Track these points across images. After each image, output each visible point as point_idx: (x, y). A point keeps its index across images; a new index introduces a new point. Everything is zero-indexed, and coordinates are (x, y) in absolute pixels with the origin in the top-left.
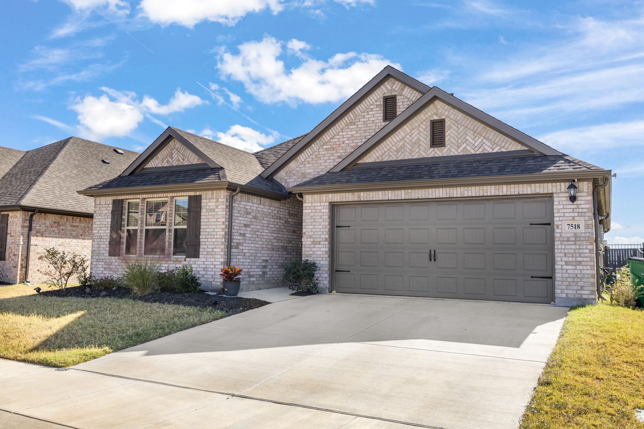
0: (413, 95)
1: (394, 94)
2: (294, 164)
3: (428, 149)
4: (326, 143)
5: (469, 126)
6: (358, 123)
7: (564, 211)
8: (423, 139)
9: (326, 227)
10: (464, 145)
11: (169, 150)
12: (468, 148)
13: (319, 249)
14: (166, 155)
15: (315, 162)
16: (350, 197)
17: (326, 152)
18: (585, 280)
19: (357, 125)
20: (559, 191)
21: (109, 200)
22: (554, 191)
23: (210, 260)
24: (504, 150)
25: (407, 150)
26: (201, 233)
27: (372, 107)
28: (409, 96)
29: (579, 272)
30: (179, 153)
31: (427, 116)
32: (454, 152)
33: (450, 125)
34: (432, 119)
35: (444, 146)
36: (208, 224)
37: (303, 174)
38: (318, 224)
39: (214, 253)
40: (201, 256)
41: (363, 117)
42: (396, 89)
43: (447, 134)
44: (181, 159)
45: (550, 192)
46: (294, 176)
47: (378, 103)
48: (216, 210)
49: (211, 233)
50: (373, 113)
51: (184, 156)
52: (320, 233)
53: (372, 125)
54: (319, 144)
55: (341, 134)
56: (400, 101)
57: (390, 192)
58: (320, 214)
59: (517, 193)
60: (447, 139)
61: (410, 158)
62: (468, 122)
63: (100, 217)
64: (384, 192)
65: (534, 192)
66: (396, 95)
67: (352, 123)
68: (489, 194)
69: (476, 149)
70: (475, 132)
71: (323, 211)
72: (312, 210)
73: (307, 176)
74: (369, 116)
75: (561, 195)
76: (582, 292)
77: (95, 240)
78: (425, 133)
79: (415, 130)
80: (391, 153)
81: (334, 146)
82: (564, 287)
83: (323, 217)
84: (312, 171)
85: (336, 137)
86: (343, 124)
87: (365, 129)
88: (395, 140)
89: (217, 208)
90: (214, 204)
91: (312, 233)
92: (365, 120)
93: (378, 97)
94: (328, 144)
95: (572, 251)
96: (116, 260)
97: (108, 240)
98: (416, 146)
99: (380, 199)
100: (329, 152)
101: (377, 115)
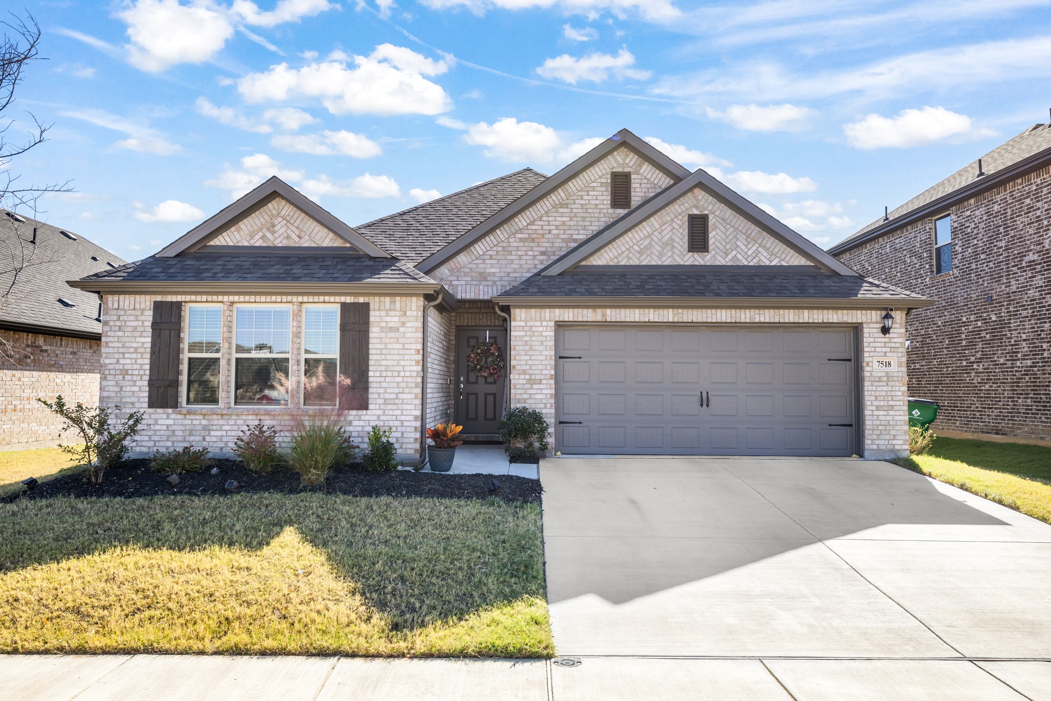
0: (655, 176)
1: (627, 170)
2: (464, 258)
3: (684, 253)
4: (520, 231)
5: (740, 228)
6: (573, 206)
7: (876, 345)
8: (677, 240)
9: (551, 358)
10: (734, 253)
11: (267, 217)
12: (739, 256)
13: (539, 391)
14: (260, 225)
15: (502, 257)
16: (590, 315)
17: (522, 244)
18: (897, 428)
19: (572, 209)
20: (869, 321)
21: (145, 303)
22: (864, 320)
23: (391, 413)
24: (784, 264)
25: (655, 252)
26: (371, 368)
27: (594, 184)
28: (649, 177)
29: (891, 418)
30: (289, 224)
31: (684, 209)
32: (720, 261)
33: (715, 223)
34: (691, 213)
35: (707, 251)
36: (384, 352)
37: (481, 274)
38: (537, 353)
39: (401, 401)
40: (371, 407)
41: (579, 197)
42: (631, 164)
43: (711, 235)
44: (294, 236)
45: (859, 321)
46: (465, 276)
47: (603, 180)
48: (402, 330)
49: (391, 368)
50: (596, 193)
51: (301, 230)
52: (540, 367)
53: (594, 211)
54: (508, 231)
55: (545, 218)
56: (636, 181)
57: (652, 310)
58: (540, 339)
59: (820, 321)
60: (711, 242)
61: (660, 263)
62: (739, 222)
63: (121, 334)
64: (642, 310)
65: (841, 321)
66: (629, 173)
67: (562, 205)
68: (787, 321)
69: (749, 259)
70: (748, 237)
71: (545, 334)
72: (526, 331)
73: (489, 278)
74: (590, 198)
75: (871, 326)
76: (895, 442)
77: (109, 377)
78: (681, 230)
79: (666, 226)
80: (631, 255)
81: (535, 236)
82: (875, 437)
83: (545, 343)
84: (498, 270)
85: (536, 223)
86: (549, 205)
87: (584, 215)
88: (637, 236)
89: (403, 326)
90: (397, 319)
91: (528, 367)
92: (583, 202)
93: (604, 172)
94: (525, 231)
95: (884, 394)
96: (168, 414)
97: (147, 378)
98: (668, 248)
99: (637, 320)
100: (526, 244)
101: (602, 198)
